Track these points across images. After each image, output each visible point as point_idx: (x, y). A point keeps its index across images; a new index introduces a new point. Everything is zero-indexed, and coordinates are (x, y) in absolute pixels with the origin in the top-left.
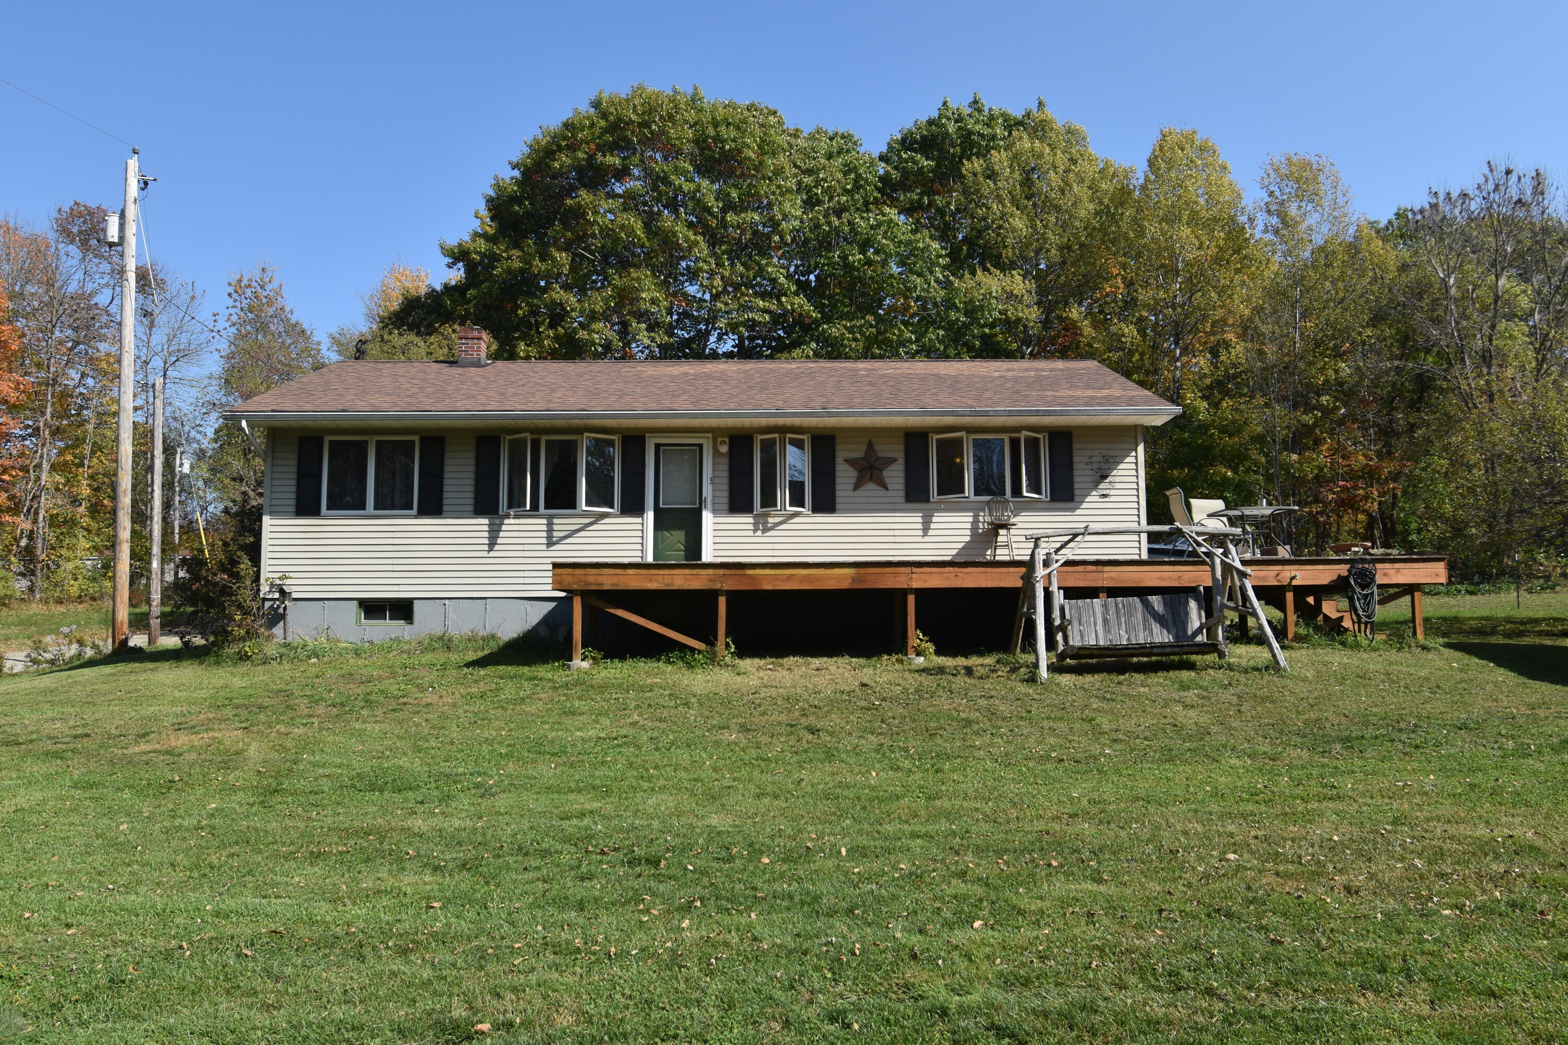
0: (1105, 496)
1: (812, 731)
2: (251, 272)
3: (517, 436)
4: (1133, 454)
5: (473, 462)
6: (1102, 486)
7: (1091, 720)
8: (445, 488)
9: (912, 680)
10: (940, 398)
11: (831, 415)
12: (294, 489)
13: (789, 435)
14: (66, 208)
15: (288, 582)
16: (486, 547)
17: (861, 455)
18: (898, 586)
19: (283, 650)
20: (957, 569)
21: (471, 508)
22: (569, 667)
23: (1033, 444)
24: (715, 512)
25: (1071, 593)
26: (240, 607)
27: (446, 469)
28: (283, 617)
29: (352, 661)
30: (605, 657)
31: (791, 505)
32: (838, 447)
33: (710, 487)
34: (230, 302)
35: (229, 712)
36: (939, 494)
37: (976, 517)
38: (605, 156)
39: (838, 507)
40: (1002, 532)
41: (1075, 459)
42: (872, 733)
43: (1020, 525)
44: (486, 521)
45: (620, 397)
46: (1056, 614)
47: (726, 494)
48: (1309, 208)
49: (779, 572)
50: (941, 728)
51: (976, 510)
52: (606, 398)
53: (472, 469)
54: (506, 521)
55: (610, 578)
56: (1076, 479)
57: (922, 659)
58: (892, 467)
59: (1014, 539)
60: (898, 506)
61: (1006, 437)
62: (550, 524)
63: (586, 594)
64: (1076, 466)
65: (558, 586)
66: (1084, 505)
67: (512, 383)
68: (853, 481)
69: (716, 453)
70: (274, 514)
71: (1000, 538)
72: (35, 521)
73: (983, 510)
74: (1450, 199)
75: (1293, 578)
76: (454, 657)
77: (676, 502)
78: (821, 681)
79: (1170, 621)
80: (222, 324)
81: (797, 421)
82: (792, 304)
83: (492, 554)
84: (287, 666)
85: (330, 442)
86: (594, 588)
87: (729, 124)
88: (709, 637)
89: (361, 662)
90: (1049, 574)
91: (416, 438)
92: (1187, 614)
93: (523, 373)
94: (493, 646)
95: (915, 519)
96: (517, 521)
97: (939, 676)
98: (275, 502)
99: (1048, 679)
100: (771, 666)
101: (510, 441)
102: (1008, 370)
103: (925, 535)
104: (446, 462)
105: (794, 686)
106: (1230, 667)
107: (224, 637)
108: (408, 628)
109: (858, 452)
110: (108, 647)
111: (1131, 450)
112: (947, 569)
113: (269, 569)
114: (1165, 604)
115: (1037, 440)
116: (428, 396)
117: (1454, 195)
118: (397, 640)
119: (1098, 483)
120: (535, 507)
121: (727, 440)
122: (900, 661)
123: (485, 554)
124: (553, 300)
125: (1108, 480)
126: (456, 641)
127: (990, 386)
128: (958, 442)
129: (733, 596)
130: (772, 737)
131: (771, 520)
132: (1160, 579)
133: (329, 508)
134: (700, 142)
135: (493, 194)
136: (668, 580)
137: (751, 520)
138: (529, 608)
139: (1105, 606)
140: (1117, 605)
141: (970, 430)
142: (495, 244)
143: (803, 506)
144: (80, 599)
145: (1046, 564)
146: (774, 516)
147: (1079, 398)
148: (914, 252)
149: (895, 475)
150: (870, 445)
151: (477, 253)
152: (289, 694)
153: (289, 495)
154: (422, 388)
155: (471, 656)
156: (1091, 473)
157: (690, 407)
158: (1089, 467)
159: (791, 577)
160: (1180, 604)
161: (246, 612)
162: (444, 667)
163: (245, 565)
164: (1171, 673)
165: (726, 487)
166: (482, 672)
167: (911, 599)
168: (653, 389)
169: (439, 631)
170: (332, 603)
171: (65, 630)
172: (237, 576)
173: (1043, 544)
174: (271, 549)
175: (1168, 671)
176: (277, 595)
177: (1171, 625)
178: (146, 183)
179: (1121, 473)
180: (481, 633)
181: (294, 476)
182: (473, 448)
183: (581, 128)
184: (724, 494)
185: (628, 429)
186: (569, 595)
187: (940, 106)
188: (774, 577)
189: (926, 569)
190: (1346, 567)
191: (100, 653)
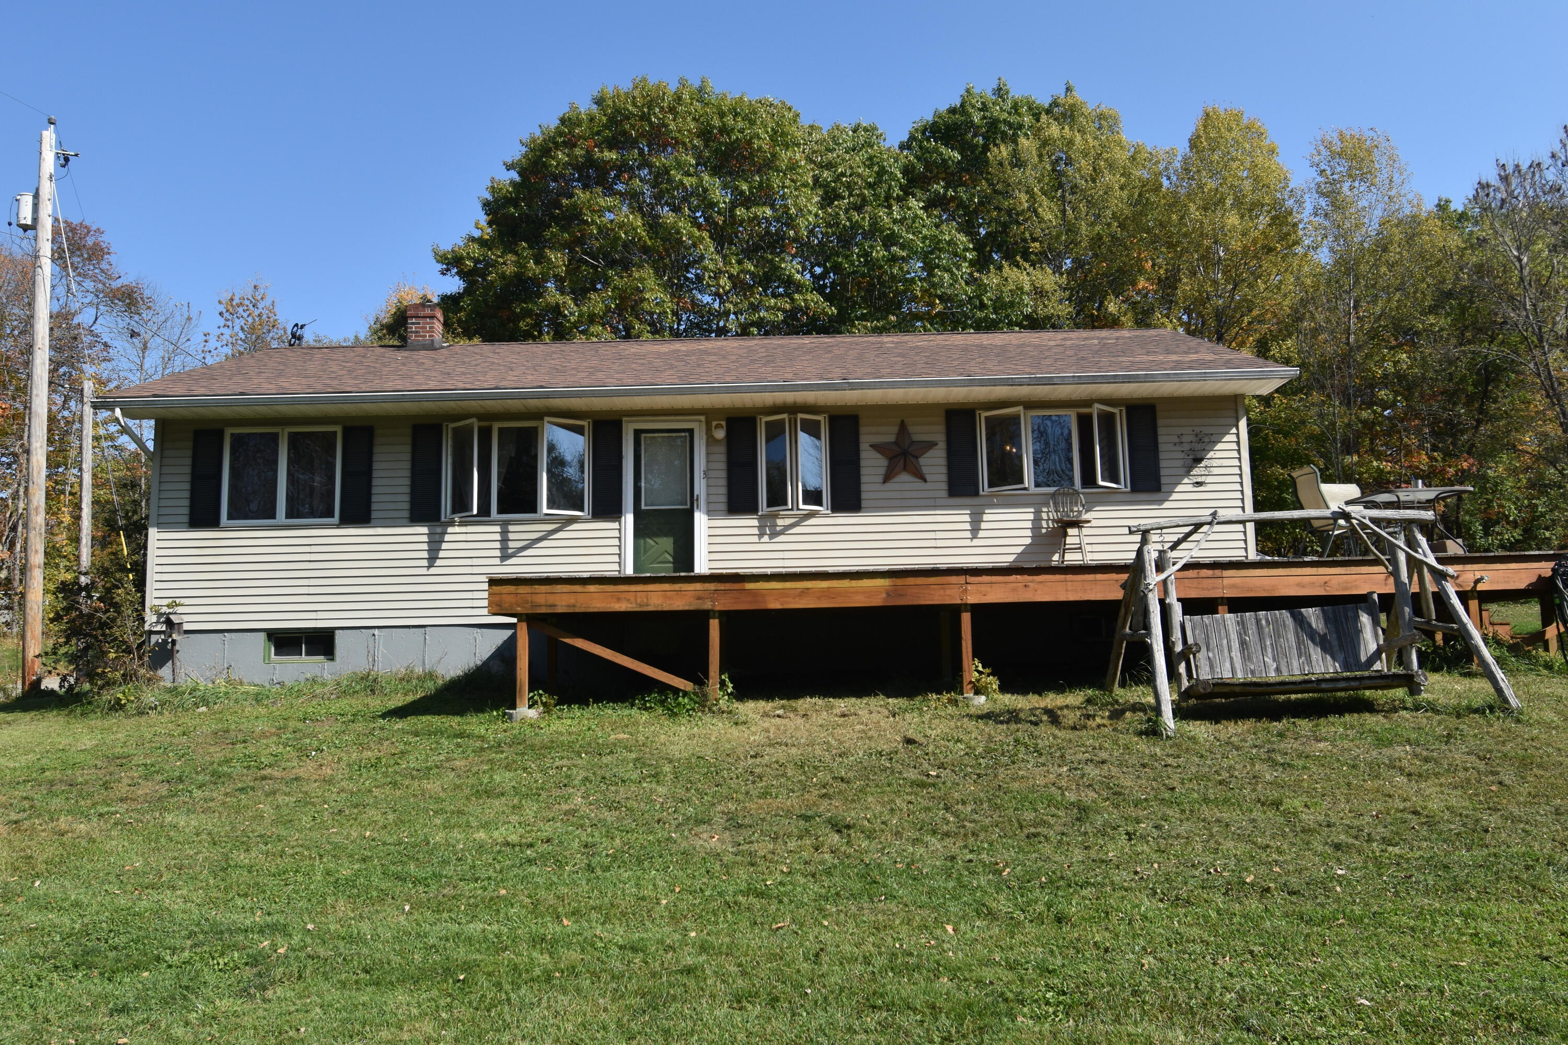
0: (1199, 484)
1: (839, 827)
2: (243, 291)
3: (461, 423)
4: (1234, 430)
5: (408, 457)
6: (1195, 471)
7: (1277, 804)
8: (374, 490)
9: (976, 732)
10: (989, 365)
11: (853, 387)
12: (187, 494)
13: (800, 416)
15: (180, 610)
16: (425, 563)
17: (891, 438)
18: (948, 601)
19: (167, 697)
20: (1026, 577)
21: (406, 514)
22: (511, 717)
23: (1108, 421)
24: (710, 513)
25: (1192, 606)
26: (115, 642)
27: (376, 466)
28: (171, 654)
29: (251, 709)
30: (560, 703)
31: (805, 503)
32: (863, 430)
33: (703, 482)
34: (221, 322)
36: (990, 486)
37: (1038, 513)
38: (602, 152)
39: (864, 503)
40: (1071, 531)
41: (1161, 439)
42: (934, 832)
43: (1094, 523)
44: (425, 530)
45: (591, 374)
46: (1177, 635)
47: (723, 490)
48: (1361, 189)
49: (788, 585)
50: (1044, 823)
51: (1037, 504)
52: (573, 375)
53: (408, 465)
54: (450, 530)
55: (565, 597)
56: (1163, 464)
57: (983, 699)
58: (930, 453)
59: (1087, 540)
60: (939, 502)
61: (1074, 414)
62: (504, 533)
63: (533, 620)
64: (1162, 447)
65: (496, 610)
66: (1174, 496)
68: (882, 471)
69: (711, 441)
70: (162, 525)
71: (1069, 540)
73: (1048, 505)
74: (1519, 171)
75: (1477, 581)
76: (374, 703)
77: (661, 501)
78: (848, 734)
79: (1335, 643)
81: (809, 397)
82: (805, 300)
83: (433, 571)
84: (167, 717)
85: (232, 435)
86: (543, 610)
87: (736, 115)
88: (698, 674)
89: (262, 710)
90: (1165, 582)
91: (338, 429)
92: (1358, 632)
93: (481, 355)
94: (430, 687)
95: (960, 518)
96: (463, 529)
97: (1013, 726)
98: (163, 511)
99: (1177, 731)
100: (780, 712)
101: (455, 430)
102: (1064, 339)
103: (974, 537)
104: (376, 457)
105: (811, 744)
106: (1432, 708)
108: (328, 665)
109: (888, 435)
110: (17, 689)
111: (1231, 426)
112: (1013, 578)
113: (155, 595)
114: (1327, 620)
115: (1112, 415)
116: (354, 379)
117: (1524, 167)
118: (315, 681)
120: (484, 510)
121: (724, 423)
122: (954, 703)
123: (424, 571)
124: (548, 304)
125: (1203, 464)
126: (383, 682)
127: (1047, 354)
128: (1014, 420)
129: (727, 618)
130: (775, 839)
131: (780, 522)
132: (1299, 585)
133: (230, 517)
134: (705, 134)
135: (490, 198)
136: (641, 598)
137: (755, 523)
138: (479, 638)
139: (1242, 624)
140: (1258, 621)
141: (1029, 405)
142: (490, 249)
143: (820, 504)
145: (1160, 566)
146: (784, 517)
147: (1163, 363)
148: (936, 245)
149: (935, 463)
150: (903, 426)
151: (470, 258)
153: (181, 502)
154: (352, 371)
155: (396, 702)
156: (1182, 455)
157: (677, 381)
158: (1177, 448)
159: (805, 592)
160: (1347, 618)
161: (124, 648)
162: (359, 716)
163: (124, 590)
164: (1348, 717)
165: (723, 482)
166: (398, 725)
167: (966, 618)
168: (633, 366)
169: (363, 667)
170: (233, 635)
173: (1154, 537)
174: (159, 569)
175: (1341, 714)
176: (165, 627)
177: (1336, 648)
178: (67, 159)
179: (1219, 454)
180: (419, 670)
181: (188, 478)
182: (409, 440)
183: (579, 124)
184: (721, 491)
185: (601, 412)
186: (514, 620)
187: (963, 92)
188: (783, 593)
189: (985, 578)
190: (1551, 564)
191: (7, 696)
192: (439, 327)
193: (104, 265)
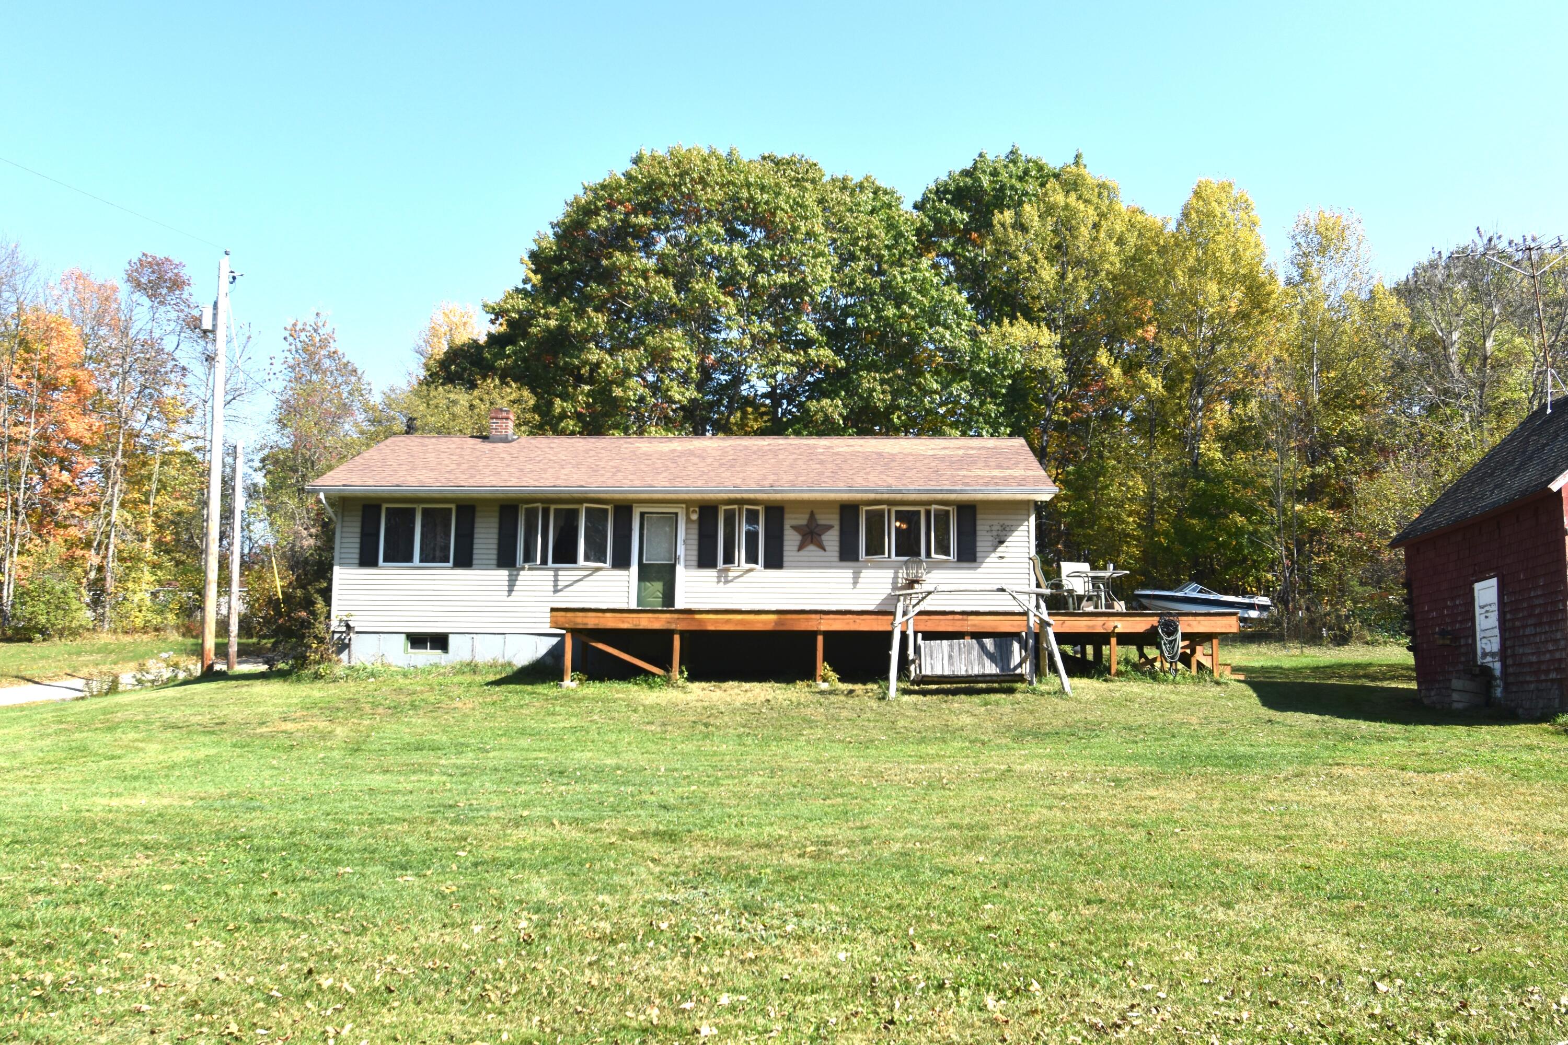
0: (1001, 558)
2: (305, 317)
3: (531, 506)
4: (1026, 523)
5: (497, 525)
6: (999, 549)
8: (475, 546)
11: (776, 492)
12: (358, 545)
13: (746, 507)
14: (135, 260)
15: (352, 619)
16: (506, 594)
17: (804, 522)
18: (809, 629)
19: (349, 671)
20: (855, 616)
21: (495, 562)
22: (561, 686)
23: (943, 514)
24: (687, 567)
25: (921, 635)
26: (316, 637)
27: (476, 531)
28: (348, 646)
29: (401, 681)
30: (588, 679)
31: (747, 563)
32: (786, 516)
33: (683, 547)
34: (286, 346)
35: (315, 711)
36: (867, 554)
37: (896, 573)
38: (638, 216)
39: (785, 564)
40: (917, 586)
41: (978, 528)
44: (506, 573)
45: (614, 474)
46: (911, 651)
47: (695, 553)
51: (896, 568)
52: (603, 475)
53: (496, 531)
54: (522, 573)
55: (593, 619)
56: (978, 544)
57: (827, 684)
58: (829, 533)
60: (832, 564)
61: (922, 510)
62: (556, 576)
63: (575, 632)
64: (979, 533)
65: (553, 626)
66: (984, 565)
67: (531, 459)
68: (798, 543)
69: (688, 520)
70: (342, 564)
72: (105, 557)
73: (902, 569)
75: (1116, 627)
76: (478, 678)
77: (656, 558)
78: (741, 697)
79: (998, 658)
80: (278, 367)
81: (751, 496)
83: (510, 598)
84: (352, 684)
85: (387, 509)
86: (581, 627)
87: (762, 186)
88: (665, 663)
89: (408, 681)
91: (453, 506)
92: (1011, 652)
94: (509, 671)
95: (844, 574)
96: (530, 573)
97: (838, 697)
98: (343, 555)
99: (896, 699)
100: (714, 688)
101: (527, 509)
103: (852, 587)
104: (477, 525)
105: (718, 700)
107: (301, 661)
108: (444, 656)
109: (802, 520)
110: (197, 670)
111: (1024, 520)
112: (847, 616)
113: (338, 608)
114: (996, 644)
115: (944, 511)
116: (463, 473)
118: (436, 666)
119: (997, 547)
120: (544, 561)
121: (697, 510)
122: (810, 686)
123: (505, 598)
125: (1005, 545)
126: (480, 667)
127: (918, 465)
128: (882, 513)
129: (683, 633)
131: (730, 574)
133: (385, 561)
135: (536, 248)
136: (636, 622)
137: (715, 574)
138: (538, 642)
139: (951, 646)
140: (960, 645)
141: (888, 503)
142: (533, 301)
143: (757, 564)
144: (144, 630)
146: (733, 571)
149: (832, 539)
150: (812, 515)
151: (516, 310)
152: (357, 701)
153: (354, 550)
154: (459, 464)
155: (491, 678)
156: (991, 539)
157: (666, 484)
158: (989, 534)
159: (728, 621)
160: (1006, 645)
161: (321, 641)
162: (470, 685)
163: (320, 605)
165: (695, 547)
166: (497, 689)
167: (820, 639)
168: (643, 467)
169: (467, 658)
170: (386, 635)
171: (164, 655)
172: (313, 613)
174: (340, 592)
176: (344, 629)
177: (999, 661)
178: (234, 278)
179: (1015, 539)
180: (501, 661)
181: (358, 535)
182: (497, 514)
183: (619, 186)
184: (694, 553)
185: (619, 500)
186: (564, 632)
187: (976, 157)
188: (716, 621)
189: (831, 616)
190: (1157, 619)
191: (191, 675)
192: (511, 424)
193: (185, 296)
